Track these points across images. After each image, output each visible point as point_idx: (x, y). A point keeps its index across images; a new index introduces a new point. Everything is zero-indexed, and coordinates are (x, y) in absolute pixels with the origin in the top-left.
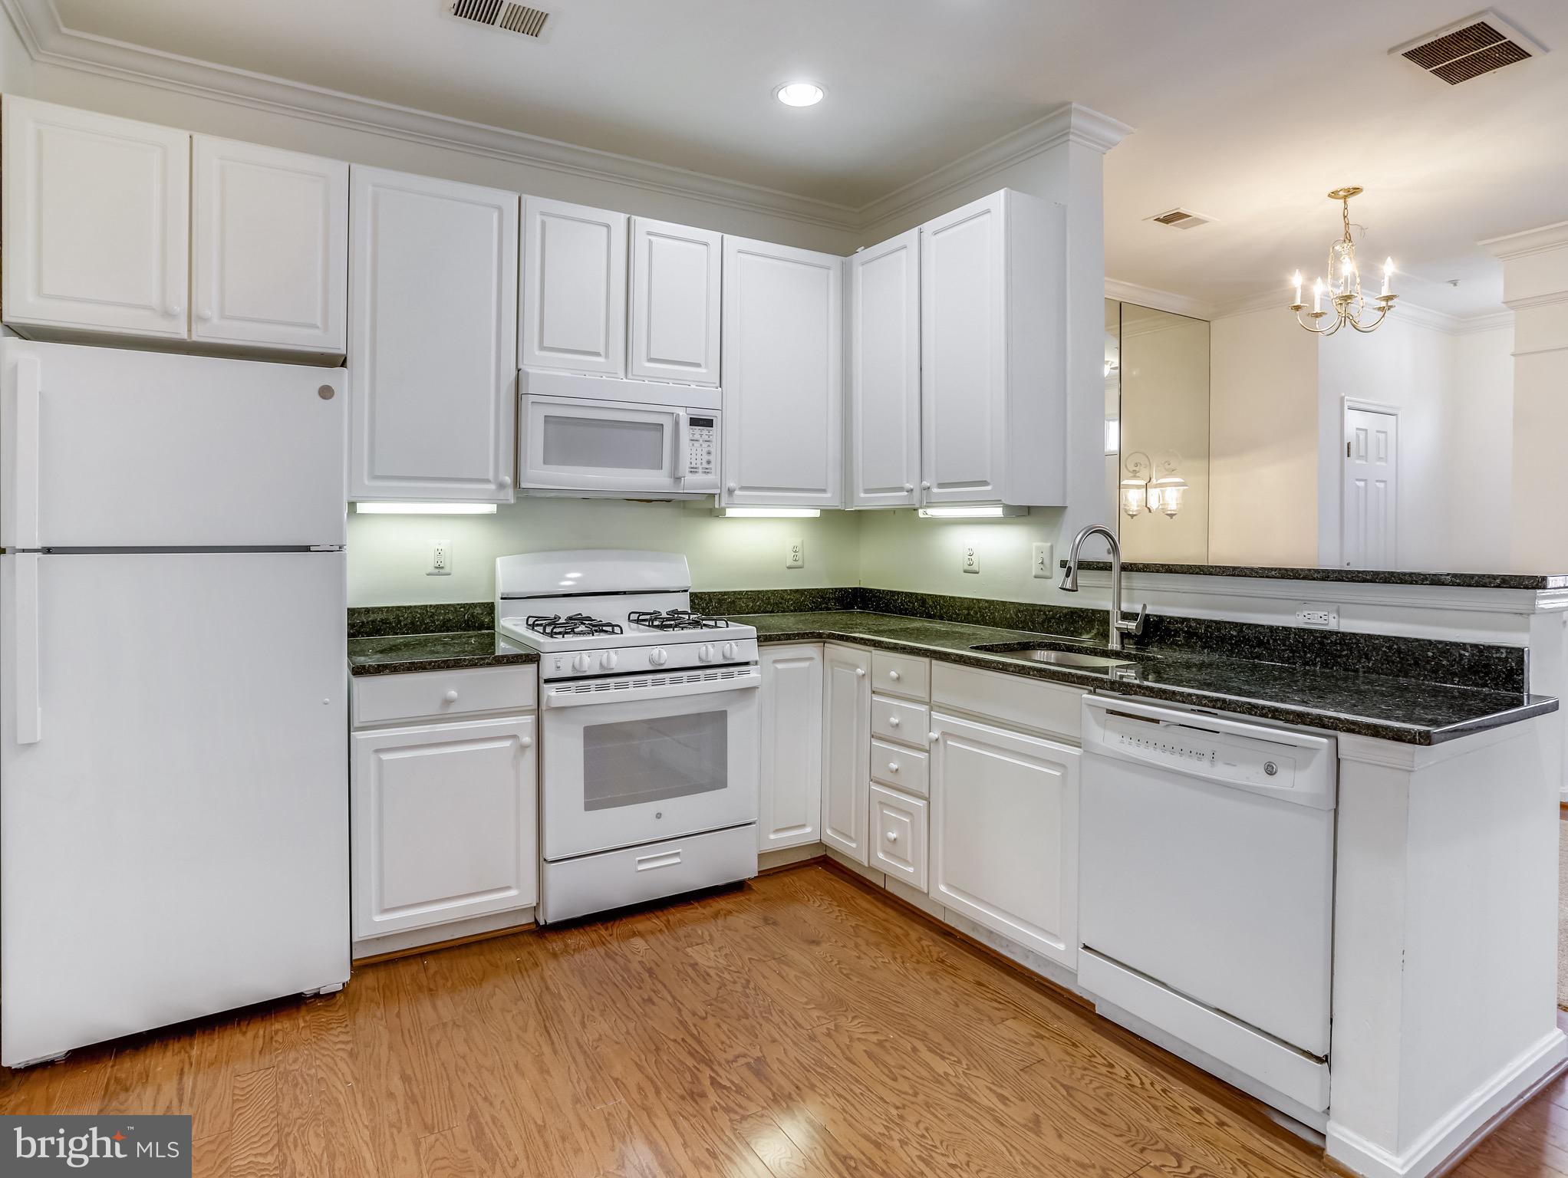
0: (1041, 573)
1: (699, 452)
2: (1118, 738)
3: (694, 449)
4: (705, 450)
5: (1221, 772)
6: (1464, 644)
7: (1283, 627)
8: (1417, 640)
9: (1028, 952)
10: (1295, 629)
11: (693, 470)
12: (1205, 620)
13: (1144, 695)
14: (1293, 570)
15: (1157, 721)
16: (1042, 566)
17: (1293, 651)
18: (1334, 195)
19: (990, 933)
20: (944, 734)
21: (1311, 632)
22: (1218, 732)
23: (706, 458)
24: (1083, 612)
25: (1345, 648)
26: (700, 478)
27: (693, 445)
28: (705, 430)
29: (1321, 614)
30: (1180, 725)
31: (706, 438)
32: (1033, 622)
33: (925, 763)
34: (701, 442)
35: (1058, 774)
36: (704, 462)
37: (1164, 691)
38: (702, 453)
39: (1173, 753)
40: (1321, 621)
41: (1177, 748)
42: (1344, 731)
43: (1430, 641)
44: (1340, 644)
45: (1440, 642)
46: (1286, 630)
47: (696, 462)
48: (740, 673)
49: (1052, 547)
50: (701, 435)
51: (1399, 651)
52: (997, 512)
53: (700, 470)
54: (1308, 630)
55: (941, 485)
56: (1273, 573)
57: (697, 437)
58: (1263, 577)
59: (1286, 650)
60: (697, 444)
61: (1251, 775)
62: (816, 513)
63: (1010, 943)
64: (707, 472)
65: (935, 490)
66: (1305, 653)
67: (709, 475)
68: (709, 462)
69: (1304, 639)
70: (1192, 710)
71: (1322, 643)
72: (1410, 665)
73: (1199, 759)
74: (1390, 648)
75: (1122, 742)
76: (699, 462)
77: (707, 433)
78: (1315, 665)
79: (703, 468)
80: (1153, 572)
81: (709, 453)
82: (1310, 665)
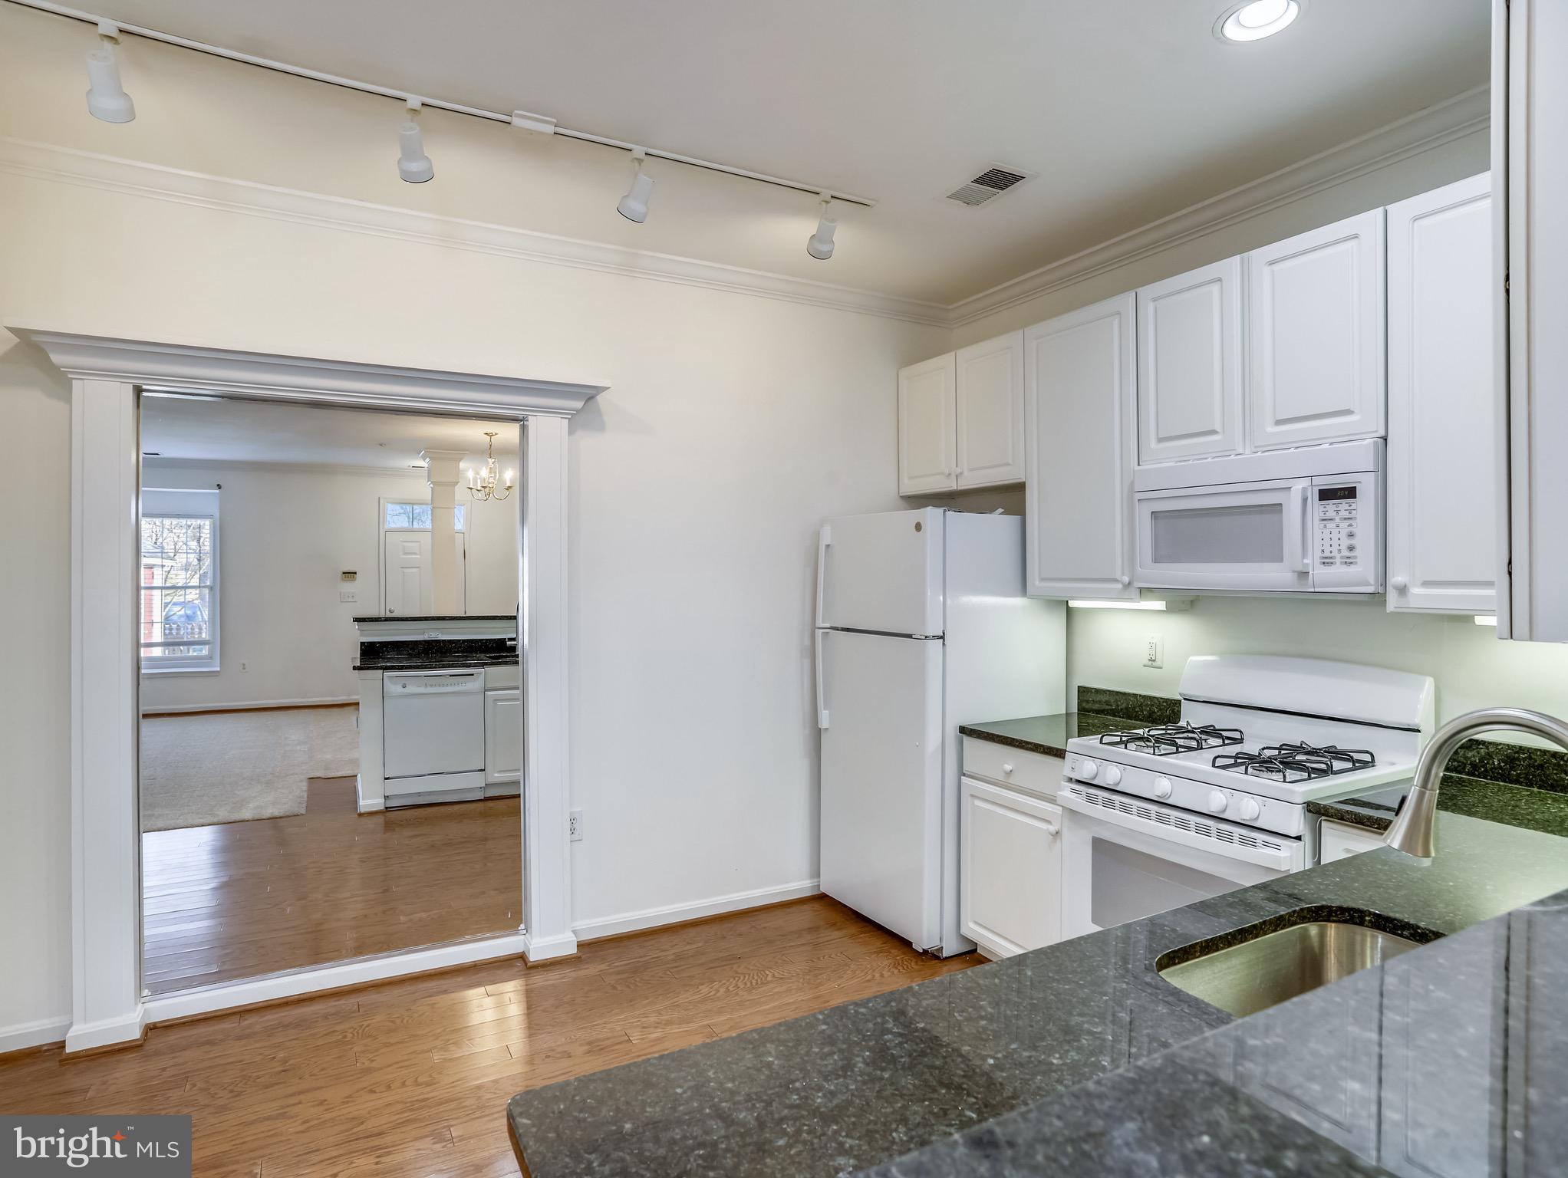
1: (1335, 536)
3: (1326, 532)
4: (1345, 532)
11: (1327, 561)
23: (1346, 542)
26: (1338, 571)
27: (1325, 526)
28: (1344, 504)
31: (1346, 514)
34: (1337, 520)
36: (1344, 548)
38: (1340, 536)
47: (1331, 549)
48: (1266, 844)
50: (1337, 512)
53: (1338, 560)
57: (1331, 514)
60: (1331, 525)
64: (1348, 562)
67: (1352, 566)
68: (1351, 548)
76: (1335, 548)
77: (1347, 507)
79: (1342, 557)
81: (1351, 535)
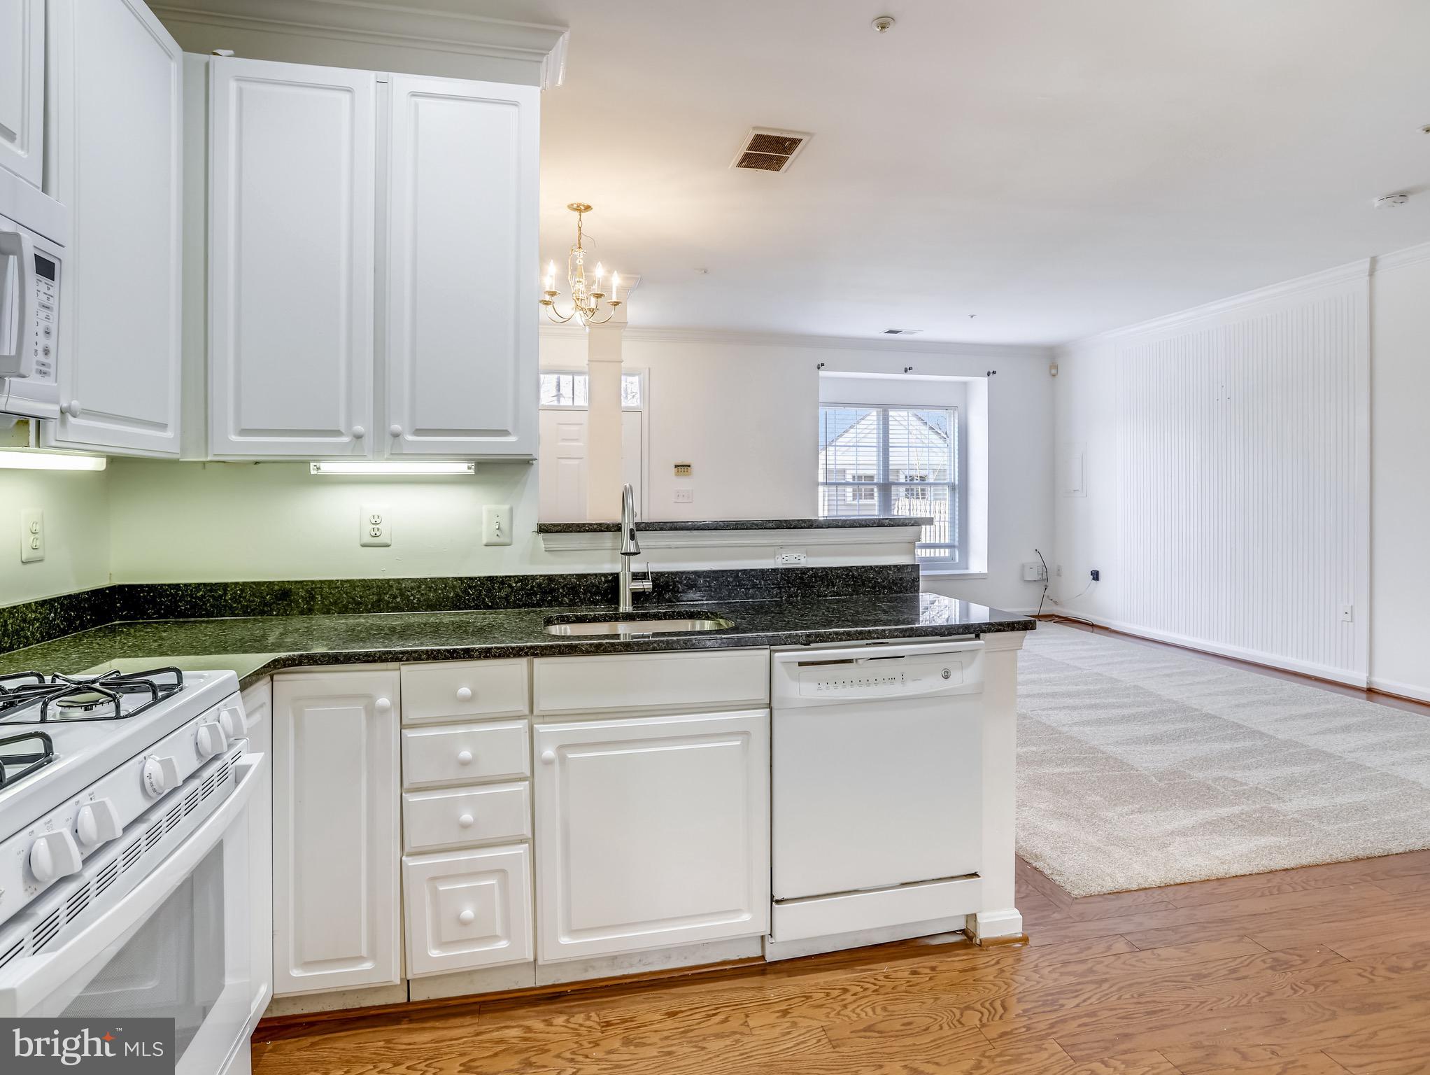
0: (496, 540)
2: (814, 686)
5: (911, 688)
6: (890, 566)
7: (772, 569)
8: (863, 567)
9: (667, 952)
10: (781, 569)
12: (703, 572)
13: (841, 640)
14: (786, 521)
15: (850, 661)
16: (498, 532)
17: (780, 588)
18: (571, 207)
19: (613, 959)
20: (561, 748)
21: (793, 570)
22: (903, 657)
23: (42, 341)
24: (564, 579)
25: (818, 579)
28: (43, 283)
29: (796, 555)
30: (871, 659)
31: (44, 299)
32: (493, 598)
33: (526, 796)
35: (738, 743)
36: (41, 349)
37: (861, 633)
39: (868, 685)
40: (796, 561)
41: (872, 680)
42: (995, 632)
43: (871, 567)
44: (815, 577)
45: (877, 567)
46: (775, 571)
49: (511, 510)
51: (853, 576)
52: (463, 468)
54: (791, 569)
55: (419, 432)
56: (770, 525)
58: (762, 529)
59: (775, 588)
61: (932, 684)
62: (98, 464)
63: (643, 955)
64: (43, 370)
65: (410, 438)
66: (790, 588)
68: (46, 351)
69: (788, 577)
70: (867, 644)
71: (801, 578)
72: (859, 586)
73: (892, 683)
74: (847, 575)
75: (820, 689)
77: (46, 290)
78: (797, 597)
79: (37, 363)
80: (656, 530)
81: (47, 332)
82: (793, 597)
